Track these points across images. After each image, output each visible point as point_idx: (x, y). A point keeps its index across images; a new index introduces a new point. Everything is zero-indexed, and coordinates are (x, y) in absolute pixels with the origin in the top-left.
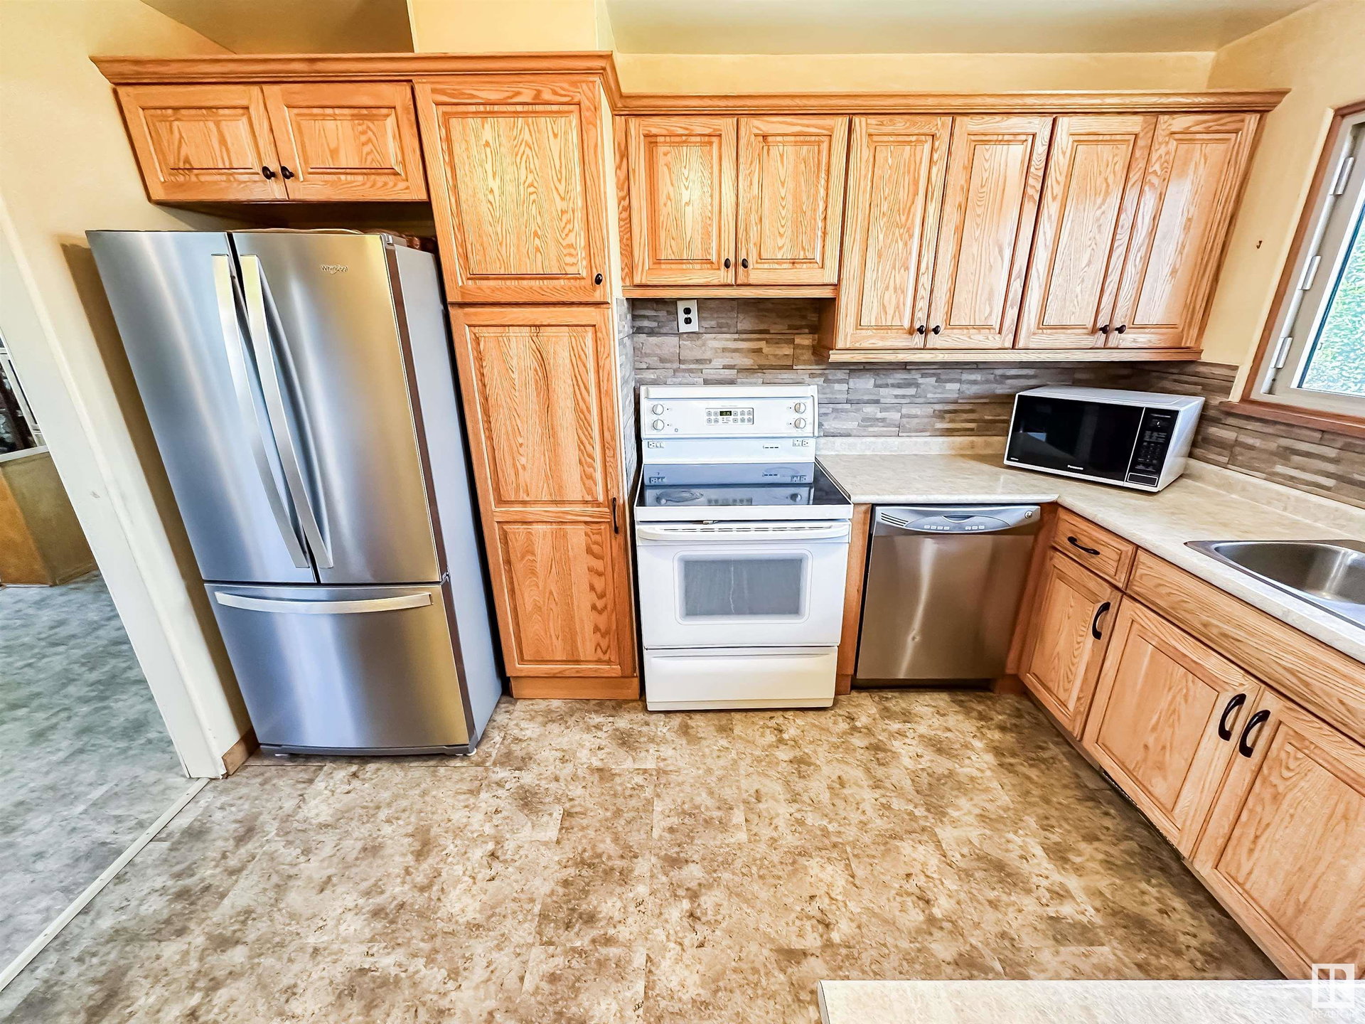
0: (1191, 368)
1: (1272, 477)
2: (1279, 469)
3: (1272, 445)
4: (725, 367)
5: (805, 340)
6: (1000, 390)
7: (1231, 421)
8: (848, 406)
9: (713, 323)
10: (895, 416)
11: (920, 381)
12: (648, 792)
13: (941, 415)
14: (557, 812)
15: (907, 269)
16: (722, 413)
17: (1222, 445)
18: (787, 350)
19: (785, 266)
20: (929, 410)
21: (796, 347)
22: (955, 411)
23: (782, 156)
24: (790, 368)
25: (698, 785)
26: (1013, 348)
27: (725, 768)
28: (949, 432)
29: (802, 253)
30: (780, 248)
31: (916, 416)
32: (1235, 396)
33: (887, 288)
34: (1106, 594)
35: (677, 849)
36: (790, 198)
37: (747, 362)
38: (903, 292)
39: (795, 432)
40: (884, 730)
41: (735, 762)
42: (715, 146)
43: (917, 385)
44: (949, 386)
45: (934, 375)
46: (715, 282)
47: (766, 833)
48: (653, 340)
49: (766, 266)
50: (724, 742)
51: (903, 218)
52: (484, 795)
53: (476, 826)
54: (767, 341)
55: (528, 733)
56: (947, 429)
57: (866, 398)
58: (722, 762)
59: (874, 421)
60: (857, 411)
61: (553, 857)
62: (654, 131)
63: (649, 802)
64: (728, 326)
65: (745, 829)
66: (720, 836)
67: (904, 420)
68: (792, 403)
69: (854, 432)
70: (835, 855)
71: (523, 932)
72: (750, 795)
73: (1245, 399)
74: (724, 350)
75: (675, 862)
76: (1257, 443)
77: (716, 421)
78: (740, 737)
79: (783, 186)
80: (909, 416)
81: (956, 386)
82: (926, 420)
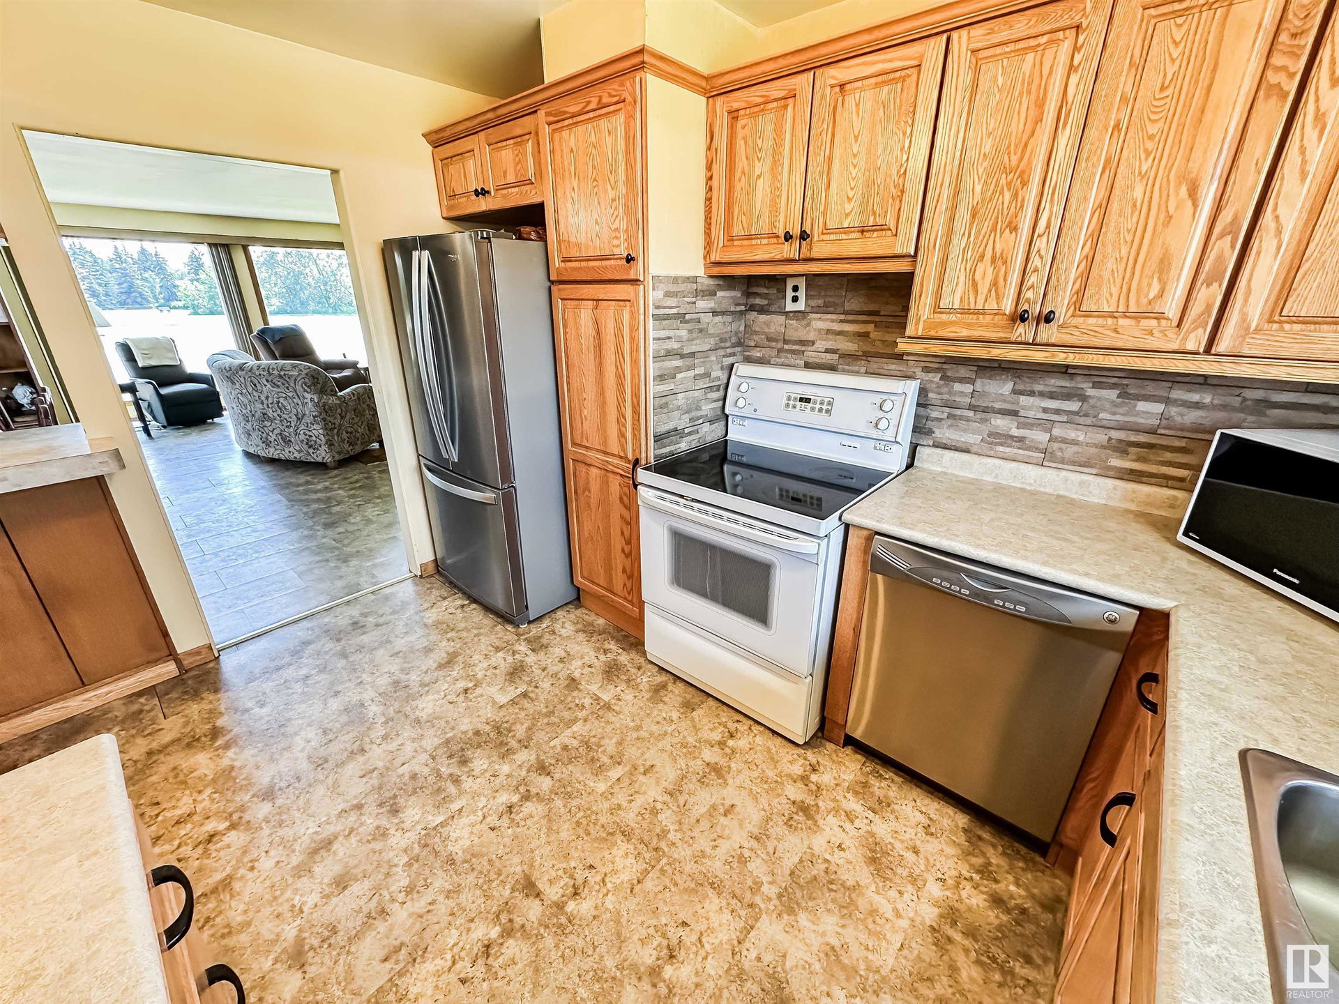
4: (827, 351)
8: (971, 414)
9: (820, 302)
10: (1041, 437)
11: (1090, 392)
12: (581, 715)
14: (522, 688)
15: (1014, 229)
16: (801, 400)
19: (852, 236)
20: (1102, 437)
22: (1151, 446)
23: (857, 105)
25: (618, 732)
26: (1208, 351)
27: (652, 734)
28: (1128, 475)
29: (872, 219)
30: (847, 215)
31: (1075, 443)
33: (982, 257)
35: (553, 762)
36: (863, 152)
37: (849, 346)
38: (1005, 263)
39: (873, 433)
40: (835, 800)
41: (666, 733)
42: (790, 109)
43: (1083, 398)
45: (1114, 386)
46: (779, 257)
47: (621, 798)
48: (763, 318)
49: (832, 237)
50: (675, 715)
51: (1015, 159)
52: (500, 654)
53: (477, 669)
54: (876, 324)
55: (563, 632)
56: (1132, 471)
57: (997, 406)
58: (654, 728)
59: (1007, 439)
60: (983, 421)
61: (489, 712)
62: (736, 105)
63: (575, 720)
64: (835, 305)
65: (610, 784)
66: (589, 775)
67: (1056, 445)
68: (878, 399)
69: (974, 449)
70: (648, 856)
71: (431, 742)
72: (643, 765)
74: (828, 332)
75: (543, 769)
77: (794, 407)
78: (693, 720)
79: (856, 141)
80: (1064, 441)
81: (1158, 408)
82: (1093, 450)
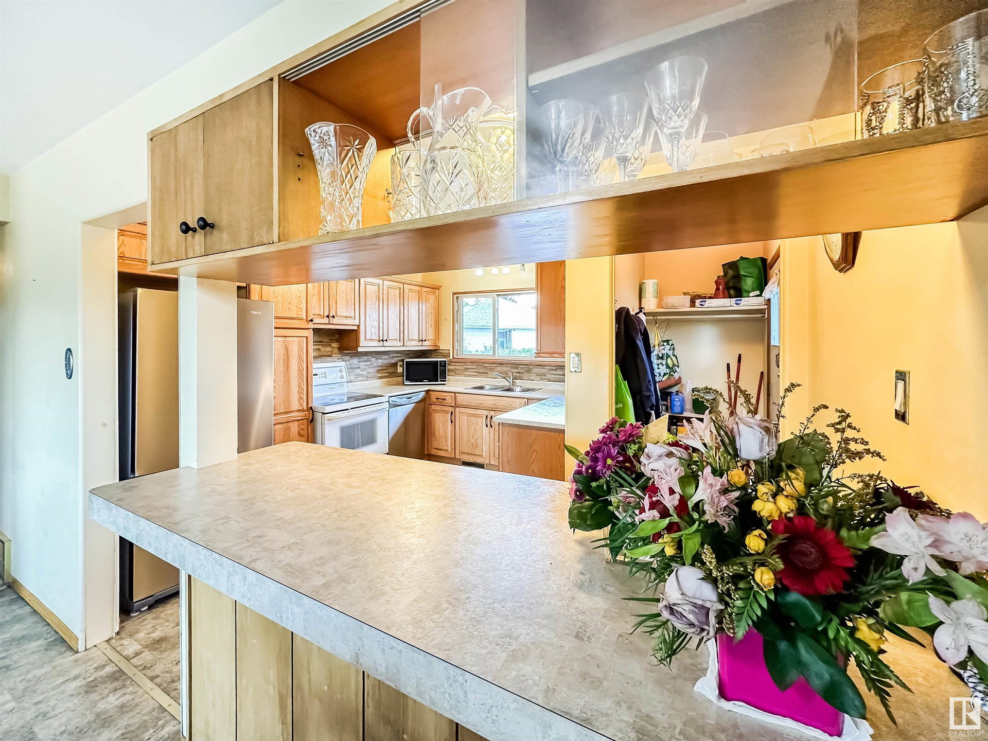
0: (438, 351)
1: (466, 376)
2: (466, 373)
3: (463, 368)
5: (335, 345)
6: (393, 361)
7: (452, 364)
10: (365, 373)
13: (378, 371)
17: (452, 370)
18: (330, 349)
20: (375, 370)
21: (333, 347)
22: (382, 370)
24: (330, 356)
26: (403, 346)
28: (381, 378)
29: (348, 314)
30: (343, 313)
31: (371, 372)
32: (451, 357)
34: (451, 409)
36: (345, 296)
38: (376, 328)
44: (379, 360)
51: (374, 306)
57: (356, 367)
60: (354, 372)
67: (368, 374)
68: (338, 369)
69: (353, 381)
73: (453, 358)
76: (459, 368)
82: (374, 374)
